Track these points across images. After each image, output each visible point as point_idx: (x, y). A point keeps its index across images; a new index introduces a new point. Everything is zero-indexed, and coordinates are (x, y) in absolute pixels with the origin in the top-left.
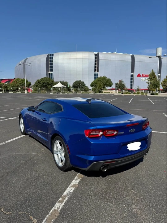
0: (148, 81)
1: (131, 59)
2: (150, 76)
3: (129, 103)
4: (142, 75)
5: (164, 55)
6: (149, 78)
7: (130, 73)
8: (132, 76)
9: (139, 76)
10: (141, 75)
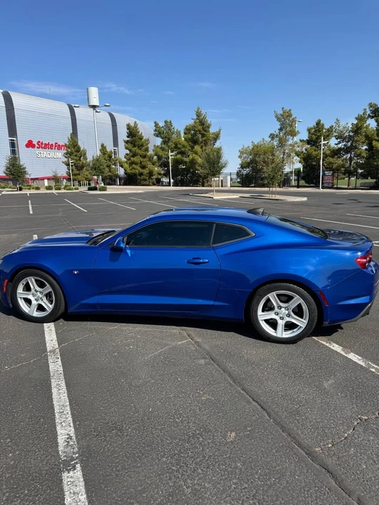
0: (66, 159)
1: (3, 100)
2: (69, 148)
3: (31, 212)
4: (38, 144)
5: (106, 106)
6: (65, 151)
7: (7, 139)
8: (13, 145)
9: (30, 144)
10: (35, 143)
